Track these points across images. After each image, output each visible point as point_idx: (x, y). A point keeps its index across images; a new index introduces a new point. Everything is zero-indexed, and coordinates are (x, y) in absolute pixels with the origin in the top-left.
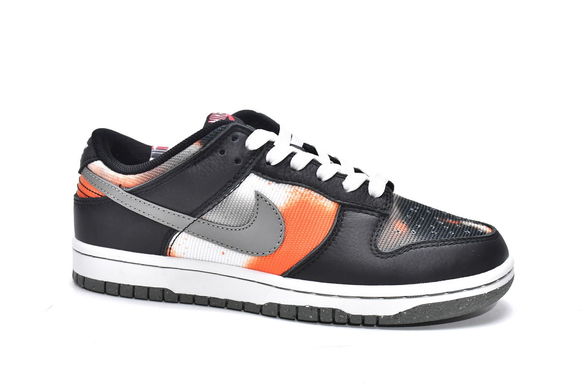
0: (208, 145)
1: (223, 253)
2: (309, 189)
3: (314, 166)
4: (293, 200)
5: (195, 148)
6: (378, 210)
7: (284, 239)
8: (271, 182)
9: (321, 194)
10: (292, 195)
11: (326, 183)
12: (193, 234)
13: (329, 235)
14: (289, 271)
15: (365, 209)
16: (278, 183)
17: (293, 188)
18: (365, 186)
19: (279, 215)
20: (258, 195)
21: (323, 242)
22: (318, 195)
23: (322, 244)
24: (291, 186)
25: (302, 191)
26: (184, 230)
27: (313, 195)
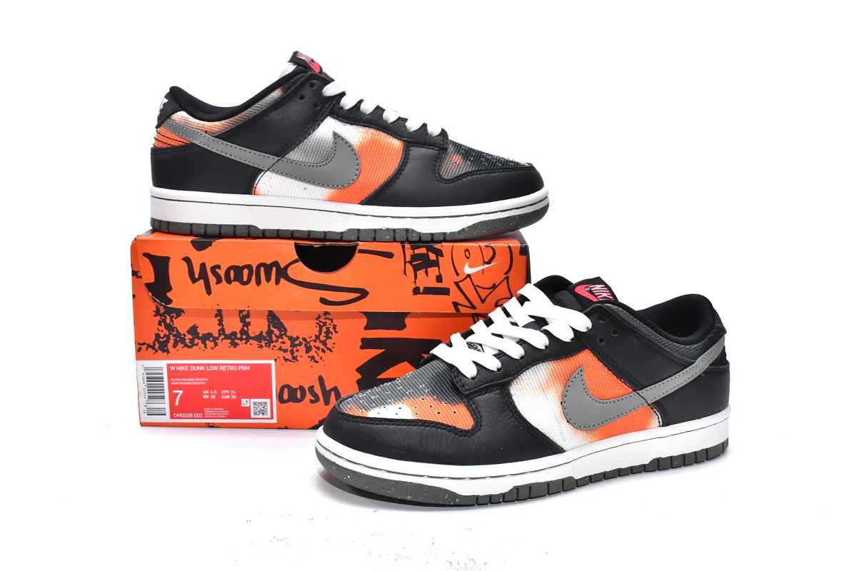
0: (289, 91)
2: (378, 129)
3: (380, 111)
5: (276, 94)
12: (277, 172)
16: (352, 124)
18: (424, 127)
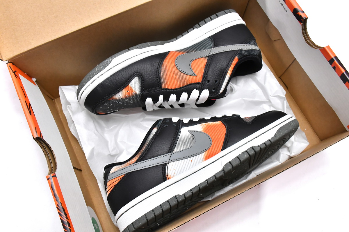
1: (191, 161)
3: (202, 119)
5: (155, 130)
7: (212, 139)
10: (202, 126)
11: (211, 119)
12: (174, 161)
14: (223, 147)
17: (200, 124)
22: (211, 122)
25: (205, 124)
26: (169, 161)
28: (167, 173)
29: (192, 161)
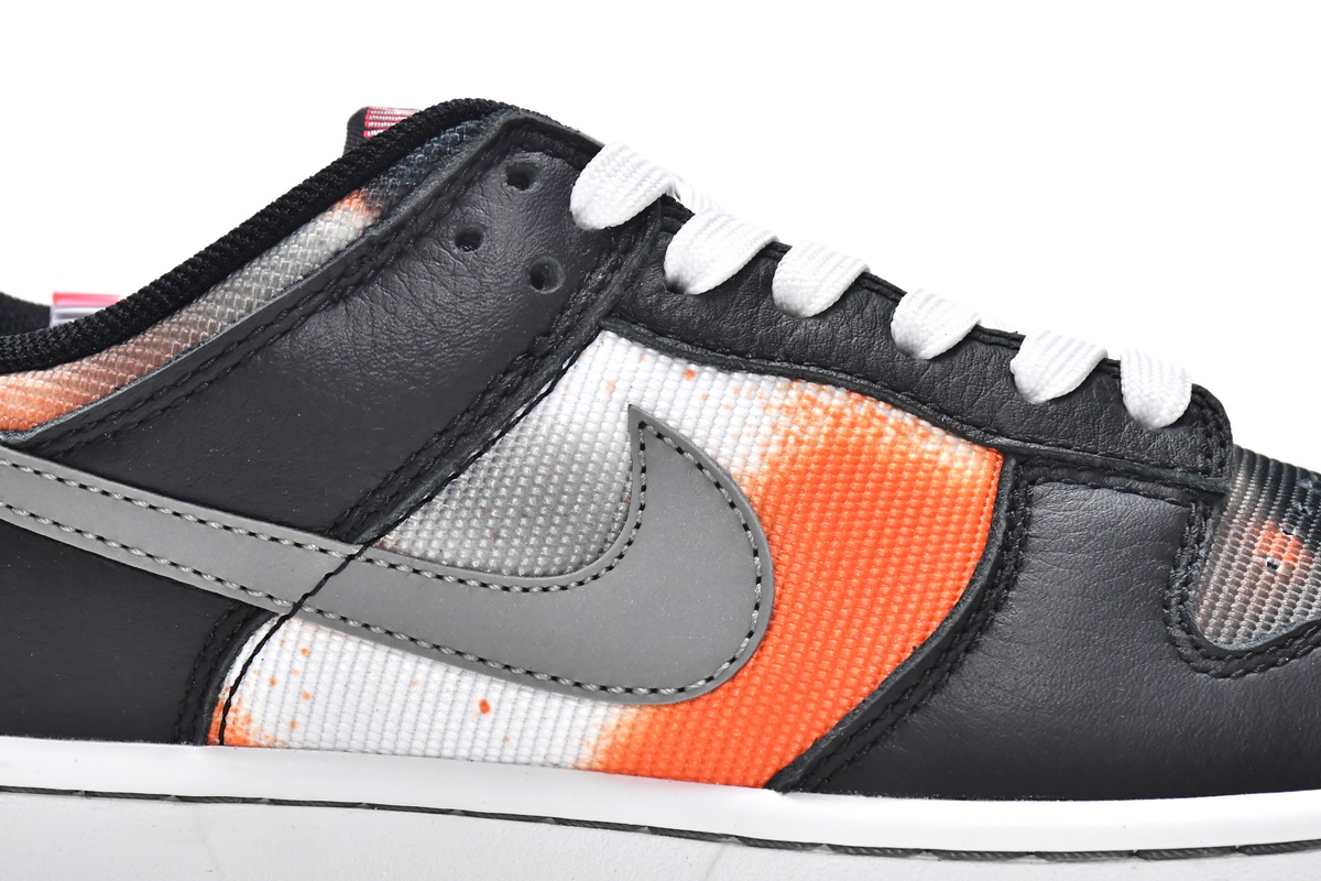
1: (484, 707)
4: (799, 442)
6: (1178, 473)
7: (773, 617)
8: (693, 367)
9: (921, 415)
10: (794, 422)
11: (938, 367)
13: (978, 586)
14: (809, 760)
15: (1117, 474)
17: (793, 393)
19: (744, 511)
20: (642, 425)
21: (957, 617)
22: (908, 419)
23: (950, 624)
24: (782, 382)
25: (836, 402)
26: (297, 607)
27: (883, 419)
28: (233, 690)
29: (489, 717)
